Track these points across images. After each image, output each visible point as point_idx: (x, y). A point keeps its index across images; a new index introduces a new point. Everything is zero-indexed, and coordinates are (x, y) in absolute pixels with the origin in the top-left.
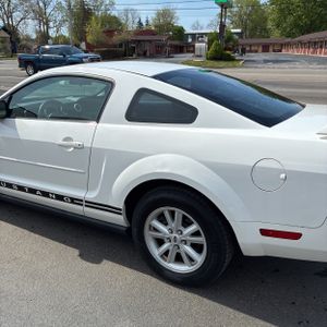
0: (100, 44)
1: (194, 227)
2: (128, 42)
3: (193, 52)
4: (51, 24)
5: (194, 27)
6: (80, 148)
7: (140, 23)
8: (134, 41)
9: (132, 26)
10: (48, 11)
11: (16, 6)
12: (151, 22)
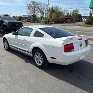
0: (55, 19)
1: (41, 56)
2: (63, 19)
3: (82, 22)
4: (44, 14)
5: (85, 14)
6: (26, 41)
7: (68, 13)
8: (65, 19)
9: (66, 14)
10: (44, 11)
11: (36, 10)
12: (71, 13)
